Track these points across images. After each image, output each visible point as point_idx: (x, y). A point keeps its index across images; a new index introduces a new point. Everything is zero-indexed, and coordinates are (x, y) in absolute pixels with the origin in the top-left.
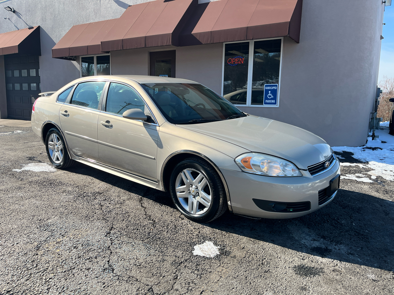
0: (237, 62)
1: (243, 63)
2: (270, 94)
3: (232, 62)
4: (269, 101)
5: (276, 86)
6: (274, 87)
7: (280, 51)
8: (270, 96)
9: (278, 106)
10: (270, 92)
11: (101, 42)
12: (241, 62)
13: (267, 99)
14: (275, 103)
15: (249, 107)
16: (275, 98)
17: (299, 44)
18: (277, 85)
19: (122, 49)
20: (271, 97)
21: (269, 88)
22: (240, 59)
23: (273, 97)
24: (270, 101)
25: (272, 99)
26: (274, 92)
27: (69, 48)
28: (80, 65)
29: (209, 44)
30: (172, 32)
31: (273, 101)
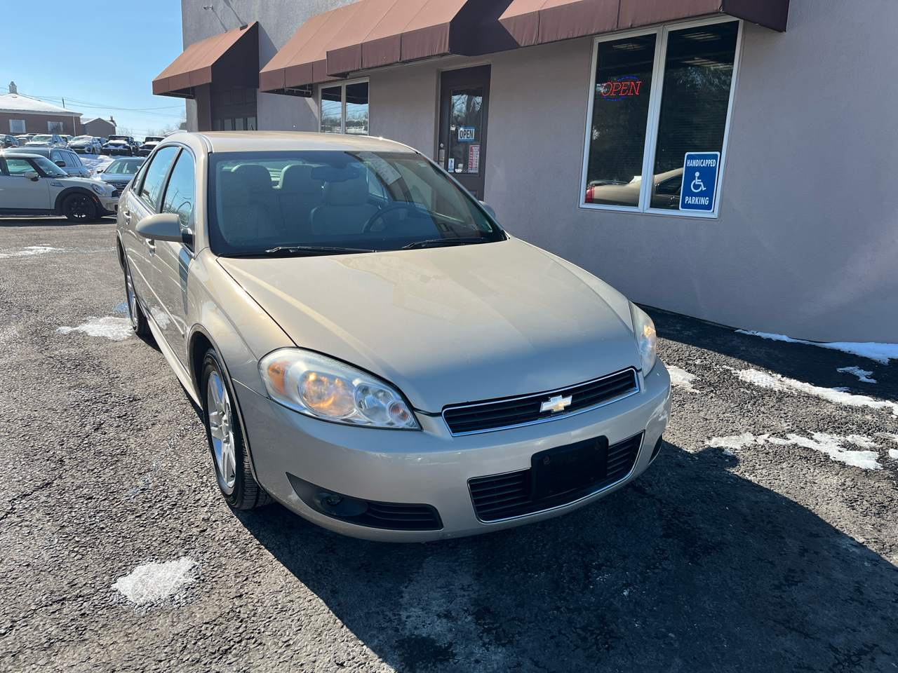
0: (624, 92)
1: (637, 94)
2: (697, 181)
3: (611, 93)
4: (694, 200)
5: (715, 157)
6: (709, 162)
7: (732, 62)
8: (697, 187)
9: (715, 215)
10: (697, 174)
11: (327, 52)
12: (633, 91)
13: (688, 193)
14: (708, 207)
15: (643, 214)
16: (709, 193)
17: (785, 33)
18: (717, 155)
19: (360, 68)
20: (700, 189)
21: (695, 163)
22: (631, 84)
23: (704, 189)
24: (697, 200)
25: (701, 194)
26: (709, 175)
27: (285, 69)
28: (318, 105)
29: (534, 45)
30: (450, 20)
31: (704, 201)
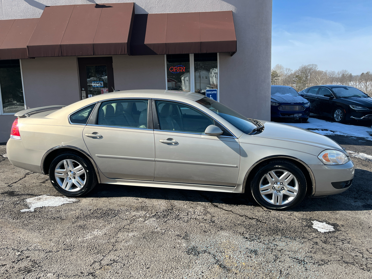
0: (179, 70)
1: (184, 71)
2: (211, 97)
3: (174, 70)
5: (216, 90)
6: (214, 92)
7: (217, 60)
11: (27, 46)
12: (182, 70)
17: (232, 57)
21: (209, 92)
22: (181, 68)
26: (215, 96)
30: (126, 42)
